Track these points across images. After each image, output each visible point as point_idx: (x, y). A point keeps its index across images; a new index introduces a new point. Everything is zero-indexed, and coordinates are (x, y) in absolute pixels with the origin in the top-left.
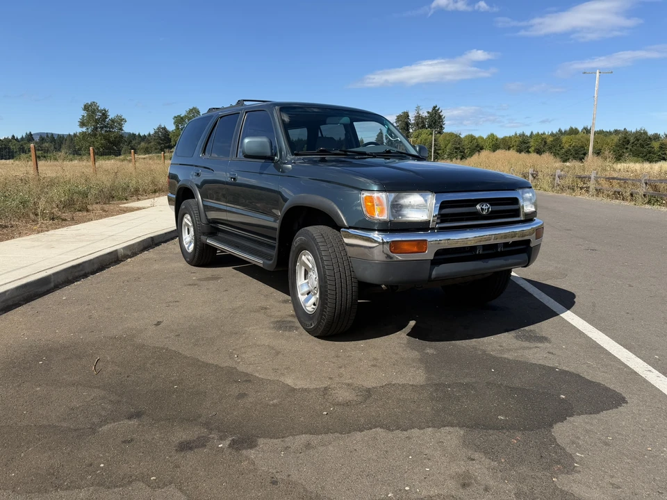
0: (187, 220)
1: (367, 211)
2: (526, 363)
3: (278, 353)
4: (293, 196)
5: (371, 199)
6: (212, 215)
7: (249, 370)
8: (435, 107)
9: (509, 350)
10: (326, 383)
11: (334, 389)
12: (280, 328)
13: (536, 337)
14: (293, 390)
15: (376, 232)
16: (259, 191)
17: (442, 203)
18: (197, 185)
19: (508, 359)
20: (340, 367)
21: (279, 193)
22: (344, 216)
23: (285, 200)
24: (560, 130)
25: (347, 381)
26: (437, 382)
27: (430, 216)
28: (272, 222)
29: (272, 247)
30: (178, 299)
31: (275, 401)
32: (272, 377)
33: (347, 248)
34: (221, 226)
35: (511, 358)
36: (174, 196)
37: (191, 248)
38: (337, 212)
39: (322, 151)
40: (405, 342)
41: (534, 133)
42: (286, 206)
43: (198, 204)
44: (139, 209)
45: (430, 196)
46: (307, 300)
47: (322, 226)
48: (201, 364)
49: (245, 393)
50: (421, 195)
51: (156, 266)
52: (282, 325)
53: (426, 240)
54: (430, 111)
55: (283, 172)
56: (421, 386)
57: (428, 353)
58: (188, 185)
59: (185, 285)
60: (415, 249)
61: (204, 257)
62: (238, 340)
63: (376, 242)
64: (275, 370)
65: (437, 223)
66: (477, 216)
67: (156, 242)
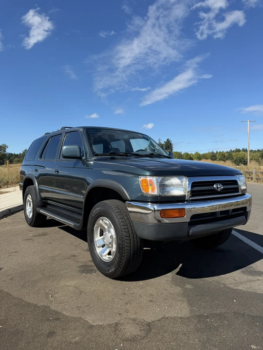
0: (29, 198)
1: (143, 189)
2: (255, 293)
3: (81, 292)
4: (93, 181)
5: (146, 181)
6: (44, 195)
7: (59, 309)
8: (168, 140)
9: (242, 283)
10: (117, 319)
11: (122, 324)
12: (83, 272)
13: (255, 271)
14: (92, 327)
15: (150, 203)
16: (76, 180)
17: (193, 183)
18: (36, 177)
19: (243, 291)
20: (127, 304)
21: (85, 180)
22: (127, 192)
23: (88, 184)
24: (231, 150)
25: (132, 317)
26: (198, 314)
27: (185, 192)
28: (81, 198)
29: (80, 214)
30: (17, 250)
31: (77, 339)
32: (76, 314)
33: (130, 214)
34: (49, 202)
35: (244, 289)
36: (22, 184)
37: (30, 216)
38: (123, 191)
39: (112, 153)
40: (171, 280)
41: (218, 152)
42: (89, 187)
43: (35, 188)
44: (7, 192)
45: (185, 179)
46: (103, 252)
47: (115, 200)
48: (23, 303)
49: (54, 332)
50: (179, 178)
51: (9, 228)
52: (85, 269)
53: (184, 209)
54: (166, 141)
55: (87, 166)
56: (188, 318)
57: (187, 288)
58: (30, 177)
59: (24, 240)
60: (177, 215)
61: (39, 221)
62: (53, 282)
63: (150, 210)
64: (79, 308)
65: (190, 197)
66: (214, 192)
67: (12, 211)
